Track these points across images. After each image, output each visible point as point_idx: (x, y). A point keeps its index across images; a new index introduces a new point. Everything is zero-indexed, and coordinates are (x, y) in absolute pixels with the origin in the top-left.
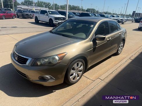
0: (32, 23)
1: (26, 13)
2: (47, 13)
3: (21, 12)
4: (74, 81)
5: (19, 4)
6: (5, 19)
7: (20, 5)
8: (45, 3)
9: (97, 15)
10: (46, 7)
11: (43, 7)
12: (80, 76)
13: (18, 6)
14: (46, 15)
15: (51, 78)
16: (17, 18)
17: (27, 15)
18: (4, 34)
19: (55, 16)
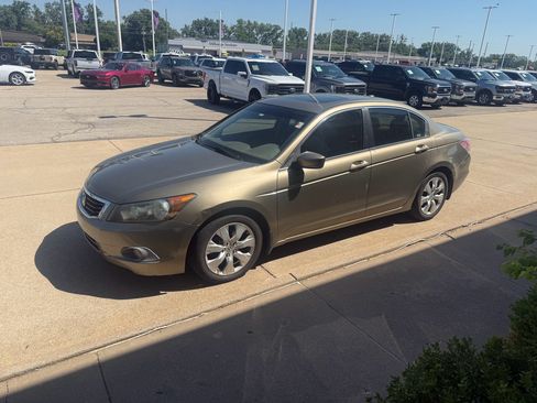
0: (198, 103)
1: (186, 68)
2: (246, 71)
3: (171, 66)
4: (221, 273)
5: (174, 34)
6: (120, 88)
7: (178, 35)
8: (261, 29)
9: (438, 72)
10: (264, 42)
11: (254, 42)
12: (244, 265)
13: (170, 42)
14: (242, 76)
15: (150, 255)
16: (156, 83)
17: (189, 73)
18: (100, 139)
19: (270, 82)
